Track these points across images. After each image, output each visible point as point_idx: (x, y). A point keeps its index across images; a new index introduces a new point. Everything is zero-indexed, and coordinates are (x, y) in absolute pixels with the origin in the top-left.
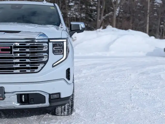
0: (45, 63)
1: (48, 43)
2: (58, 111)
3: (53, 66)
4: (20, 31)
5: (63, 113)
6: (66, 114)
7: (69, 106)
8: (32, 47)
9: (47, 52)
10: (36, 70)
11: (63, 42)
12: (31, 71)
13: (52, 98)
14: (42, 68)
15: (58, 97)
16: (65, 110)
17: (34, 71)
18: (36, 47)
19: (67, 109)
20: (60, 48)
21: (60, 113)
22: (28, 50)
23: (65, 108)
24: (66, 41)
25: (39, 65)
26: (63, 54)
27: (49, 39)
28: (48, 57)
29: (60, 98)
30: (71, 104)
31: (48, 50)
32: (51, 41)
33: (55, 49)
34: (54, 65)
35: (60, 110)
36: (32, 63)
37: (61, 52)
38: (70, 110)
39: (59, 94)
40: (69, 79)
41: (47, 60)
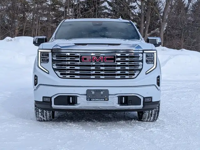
0: (140, 70)
1: (142, 53)
2: (145, 116)
3: (146, 74)
4: (120, 44)
5: (149, 119)
6: (152, 119)
7: (156, 111)
8: (130, 57)
9: (142, 61)
10: (133, 77)
11: (153, 53)
12: (129, 77)
13: (145, 101)
14: (138, 74)
15: (150, 101)
16: (152, 115)
17: (132, 77)
18: (134, 57)
19: (154, 114)
20: (151, 58)
21: (147, 118)
22: (127, 59)
23: (152, 113)
24: (156, 52)
25: (136, 72)
26: (154, 63)
27: (143, 51)
28: (143, 65)
29: (151, 102)
30: (157, 109)
31: (143, 59)
32: (145, 52)
33: (147, 58)
34: (147, 72)
35: (147, 115)
36: (130, 70)
37: (152, 61)
38: (156, 115)
39: (151, 98)
40: (159, 85)
41: (142, 68)
